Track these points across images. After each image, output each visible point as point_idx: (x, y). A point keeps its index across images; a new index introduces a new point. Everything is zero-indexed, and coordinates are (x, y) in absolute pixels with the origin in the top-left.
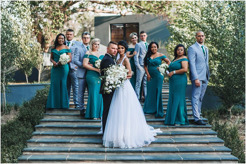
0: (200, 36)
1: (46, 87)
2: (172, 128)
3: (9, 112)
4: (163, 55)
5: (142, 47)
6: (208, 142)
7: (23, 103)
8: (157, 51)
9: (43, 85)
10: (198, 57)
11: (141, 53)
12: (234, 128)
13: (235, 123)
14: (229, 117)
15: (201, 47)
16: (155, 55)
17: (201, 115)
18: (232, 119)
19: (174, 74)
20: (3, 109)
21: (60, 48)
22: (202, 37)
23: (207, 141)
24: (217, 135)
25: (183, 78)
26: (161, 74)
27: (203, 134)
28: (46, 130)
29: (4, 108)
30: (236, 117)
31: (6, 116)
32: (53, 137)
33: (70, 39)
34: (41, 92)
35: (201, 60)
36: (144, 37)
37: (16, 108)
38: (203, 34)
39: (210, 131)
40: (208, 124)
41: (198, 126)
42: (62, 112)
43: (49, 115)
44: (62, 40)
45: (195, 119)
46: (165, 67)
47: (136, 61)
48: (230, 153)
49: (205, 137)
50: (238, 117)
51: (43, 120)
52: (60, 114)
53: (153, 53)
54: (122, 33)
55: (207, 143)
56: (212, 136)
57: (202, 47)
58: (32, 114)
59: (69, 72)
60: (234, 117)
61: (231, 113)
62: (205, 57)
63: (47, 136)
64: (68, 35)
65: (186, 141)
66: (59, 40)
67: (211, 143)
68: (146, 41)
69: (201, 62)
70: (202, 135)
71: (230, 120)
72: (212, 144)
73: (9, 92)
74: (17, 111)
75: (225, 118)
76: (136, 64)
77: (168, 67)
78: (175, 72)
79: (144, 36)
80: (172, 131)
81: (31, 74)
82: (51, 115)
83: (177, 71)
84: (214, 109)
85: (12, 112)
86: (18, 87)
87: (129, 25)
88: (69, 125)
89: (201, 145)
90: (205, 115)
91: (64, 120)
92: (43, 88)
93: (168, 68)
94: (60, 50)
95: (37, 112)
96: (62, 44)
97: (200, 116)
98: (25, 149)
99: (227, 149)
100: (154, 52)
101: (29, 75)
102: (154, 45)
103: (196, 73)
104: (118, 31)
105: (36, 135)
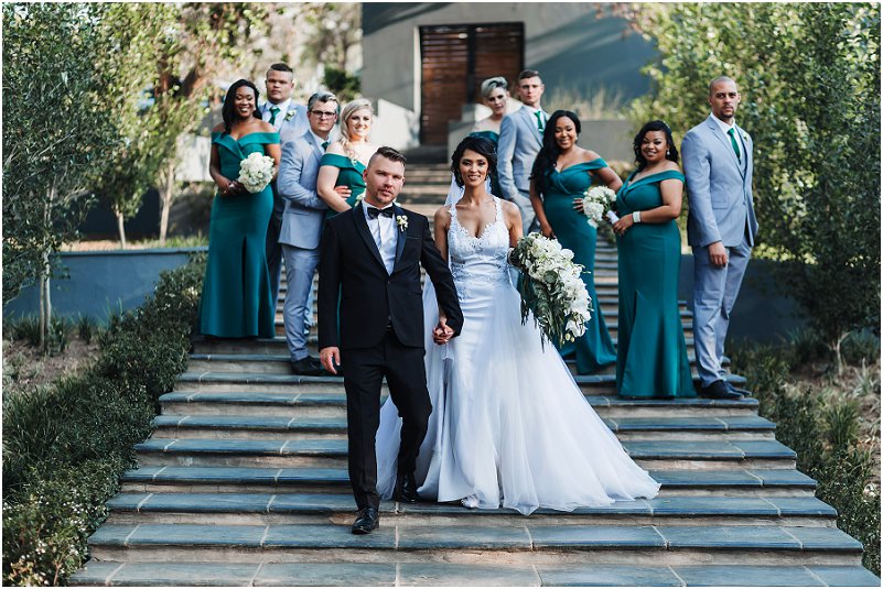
0: (724, 95)
1: (192, 260)
2: (625, 407)
3: (63, 348)
4: (595, 156)
5: (524, 127)
6: (743, 455)
7: (109, 313)
8: (576, 142)
9: (180, 253)
10: (716, 164)
11: (519, 145)
12: (845, 411)
13: (852, 392)
14: (832, 370)
15: (725, 132)
16: (570, 154)
17: (724, 365)
18: (843, 377)
19: (635, 224)
20: (43, 338)
21: (243, 130)
22: (728, 99)
23: (741, 452)
24: (773, 434)
25: (667, 238)
26: (591, 223)
27: (726, 427)
28: (199, 410)
29: (46, 331)
30: (856, 370)
31: (53, 361)
32: (220, 435)
33: (278, 96)
34: (177, 279)
35: (728, 178)
36: (532, 89)
37: (85, 334)
38: (734, 90)
39: (752, 418)
40: (746, 395)
41: (713, 402)
42: (249, 351)
43: (205, 359)
44: (246, 102)
45: (705, 378)
46: (605, 200)
47: (503, 176)
48: (812, 494)
49: (734, 438)
50: (865, 371)
51: (184, 376)
52: (245, 357)
53: (564, 151)
54: (461, 58)
55: (739, 460)
56: (759, 436)
57: (729, 133)
58: (150, 355)
59: (274, 210)
60: (852, 371)
61: (839, 356)
62: (742, 168)
63: (201, 432)
64: (274, 81)
65: (669, 450)
66: (238, 102)
67: (750, 459)
68: (537, 104)
69: (726, 183)
70: (723, 431)
71: (837, 381)
72: (756, 462)
73: (63, 277)
74: (88, 343)
75: (819, 375)
76: (503, 186)
77: (614, 197)
78: (637, 216)
79: (534, 86)
80: (624, 416)
81: (137, 211)
82: (211, 360)
83: (645, 213)
84: (781, 342)
85: (72, 346)
86: (93, 260)
87: (486, 29)
88: (274, 394)
89: (719, 465)
90: (746, 365)
91: (257, 379)
92: (181, 265)
93: (614, 203)
94: (240, 135)
95: (166, 349)
96: (247, 114)
97: (720, 369)
98: (131, 474)
99: (805, 479)
100: (564, 147)
101: (131, 214)
102: (566, 121)
103: (714, 221)
104: (449, 51)
105: (165, 428)
